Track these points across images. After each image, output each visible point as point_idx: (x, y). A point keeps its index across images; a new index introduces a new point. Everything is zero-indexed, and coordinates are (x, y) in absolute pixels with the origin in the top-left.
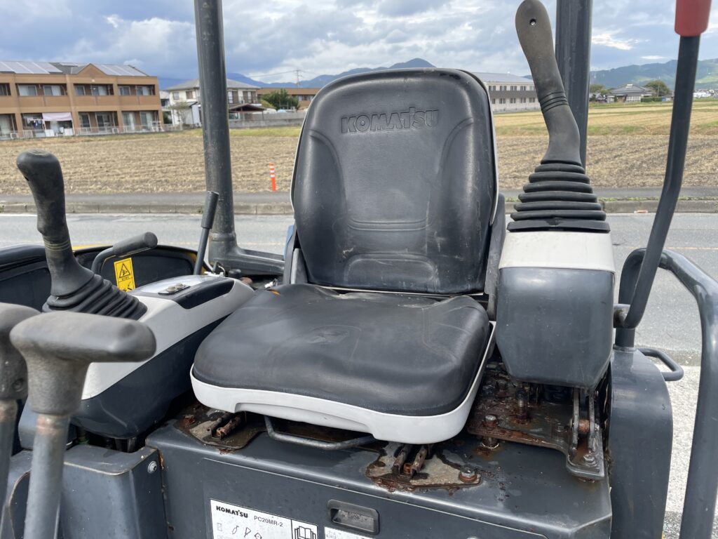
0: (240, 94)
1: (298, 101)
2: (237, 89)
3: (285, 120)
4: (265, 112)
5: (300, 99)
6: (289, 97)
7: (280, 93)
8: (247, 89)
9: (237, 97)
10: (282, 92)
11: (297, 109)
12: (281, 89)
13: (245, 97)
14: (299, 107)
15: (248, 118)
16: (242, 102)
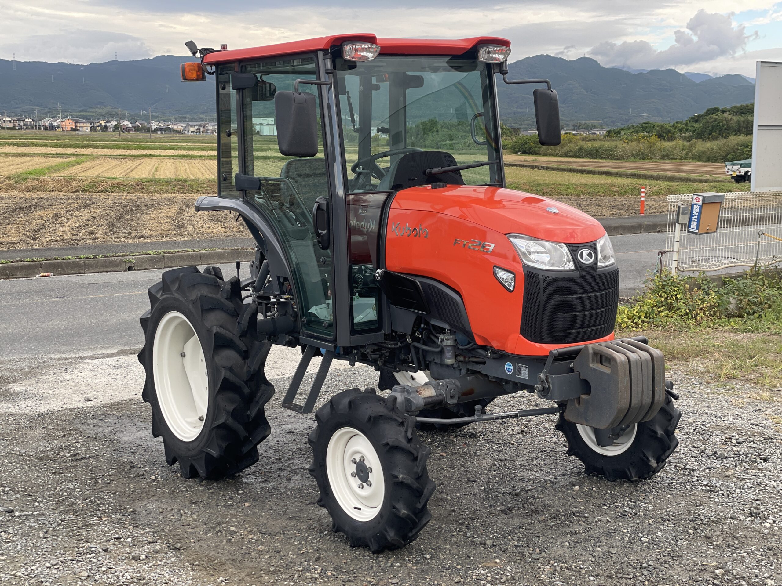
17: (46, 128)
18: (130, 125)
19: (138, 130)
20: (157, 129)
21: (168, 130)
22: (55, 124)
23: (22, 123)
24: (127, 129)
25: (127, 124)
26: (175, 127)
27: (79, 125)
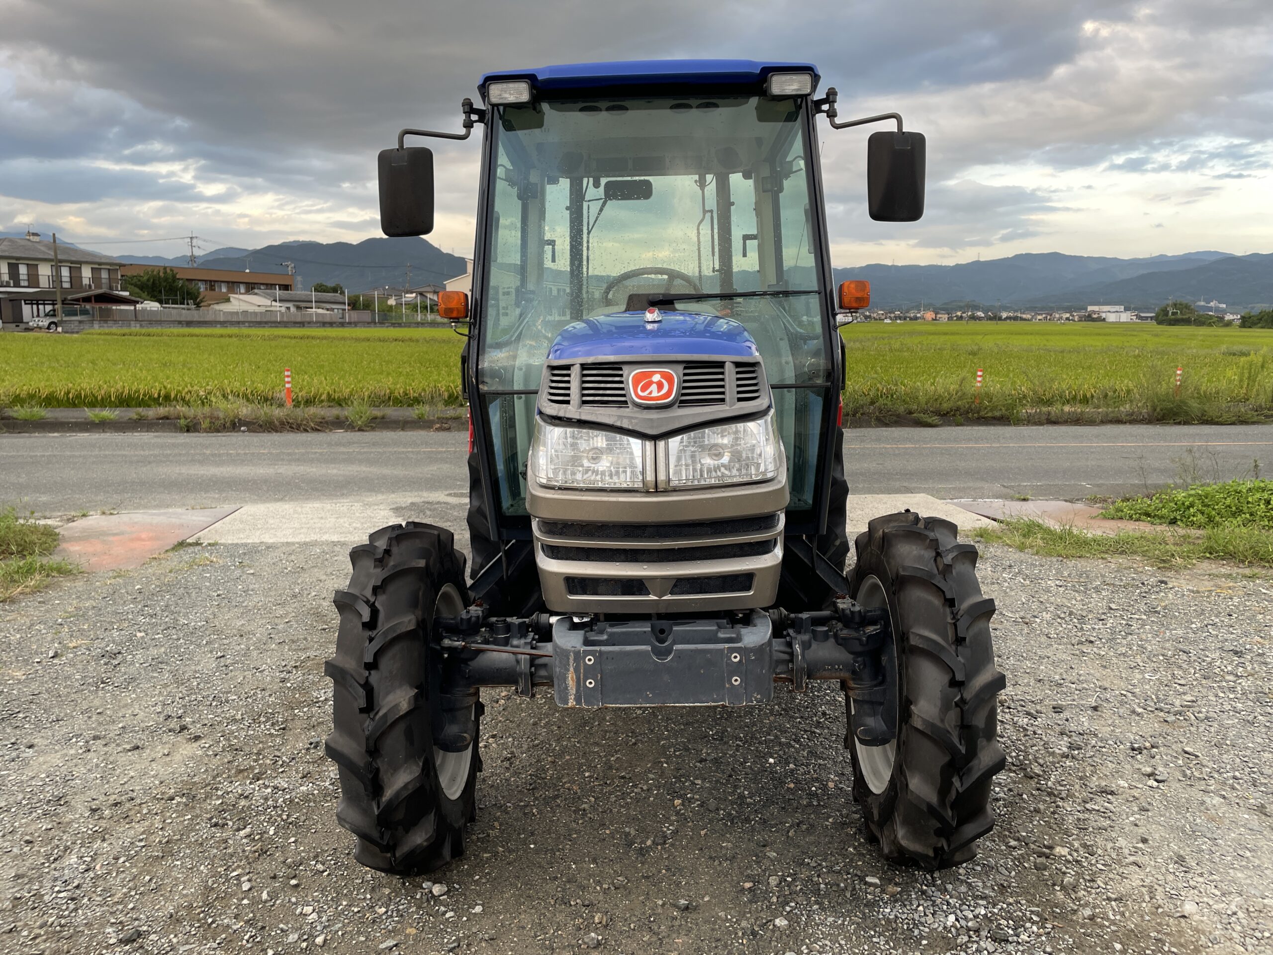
0: (86, 273)
1: (199, 293)
2: (81, 263)
3: (180, 322)
4: (139, 306)
5: (202, 287)
6: (180, 283)
7: (162, 274)
8: (100, 264)
9: (81, 277)
10: (165, 273)
11: (198, 305)
12: (165, 268)
13: (96, 278)
14: (201, 301)
15: (106, 317)
16: (90, 285)
17: (911, 319)
18: (983, 315)
19: (990, 319)
20: (1007, 318)
21: (1015, 318)
22: (919, 315)
23: (892, 315)
24: (980, 319)
25: (980, 314)
26: (1024, 316)
27: (939, 316)
